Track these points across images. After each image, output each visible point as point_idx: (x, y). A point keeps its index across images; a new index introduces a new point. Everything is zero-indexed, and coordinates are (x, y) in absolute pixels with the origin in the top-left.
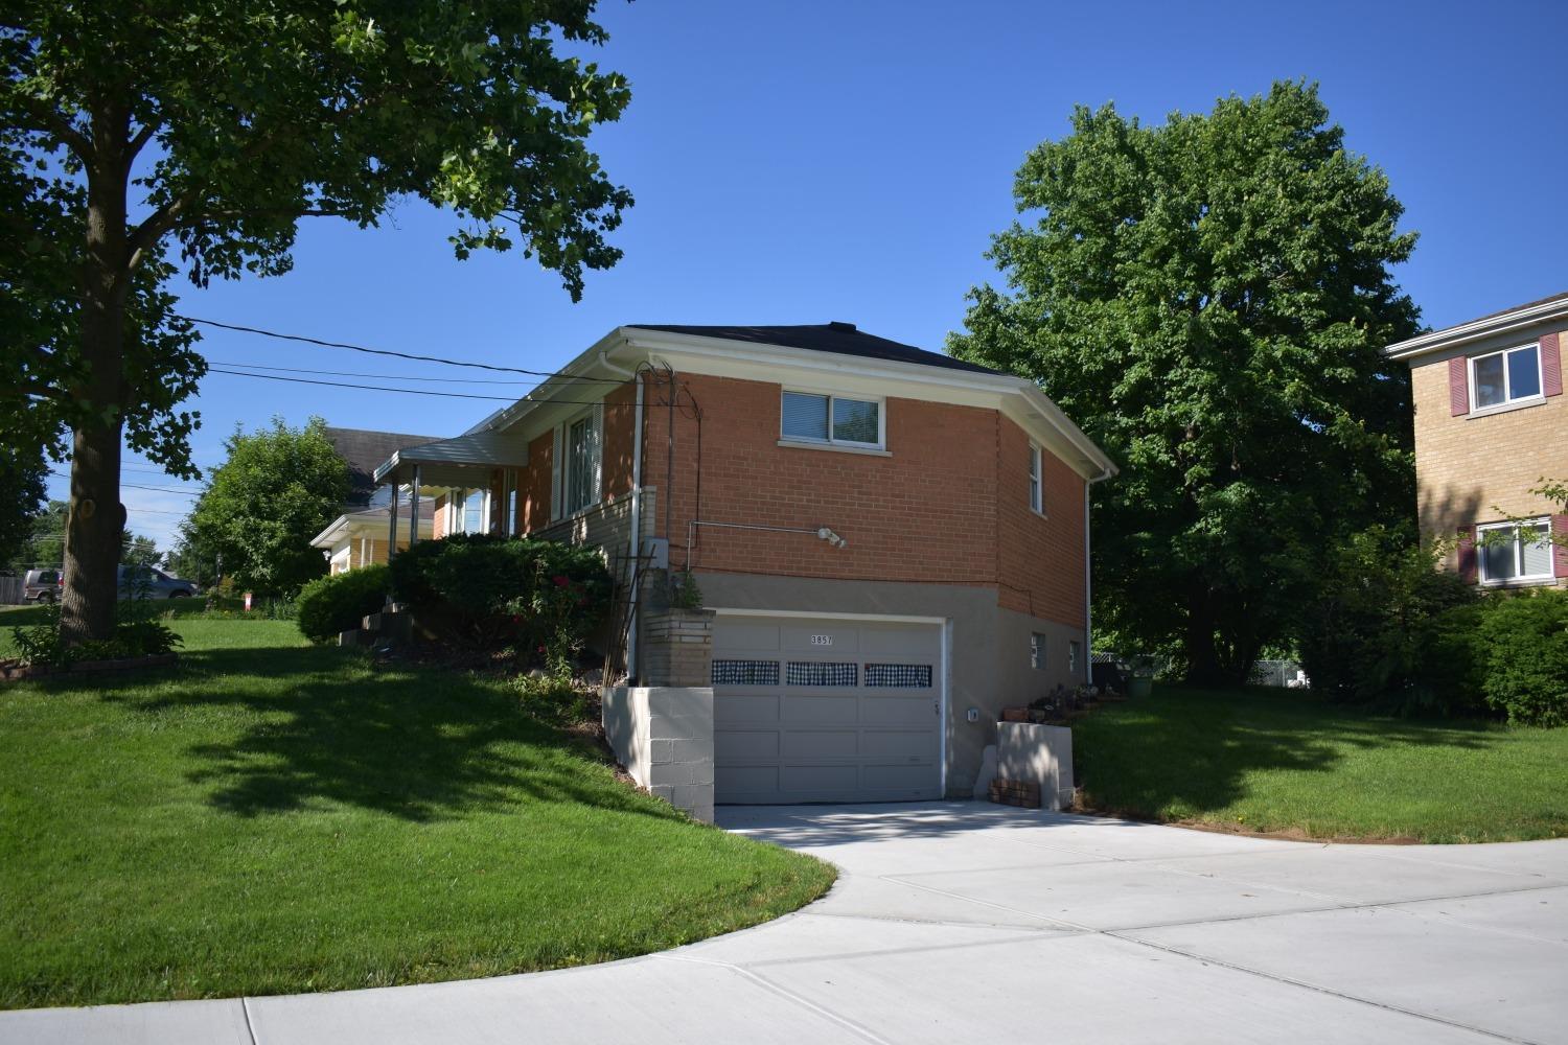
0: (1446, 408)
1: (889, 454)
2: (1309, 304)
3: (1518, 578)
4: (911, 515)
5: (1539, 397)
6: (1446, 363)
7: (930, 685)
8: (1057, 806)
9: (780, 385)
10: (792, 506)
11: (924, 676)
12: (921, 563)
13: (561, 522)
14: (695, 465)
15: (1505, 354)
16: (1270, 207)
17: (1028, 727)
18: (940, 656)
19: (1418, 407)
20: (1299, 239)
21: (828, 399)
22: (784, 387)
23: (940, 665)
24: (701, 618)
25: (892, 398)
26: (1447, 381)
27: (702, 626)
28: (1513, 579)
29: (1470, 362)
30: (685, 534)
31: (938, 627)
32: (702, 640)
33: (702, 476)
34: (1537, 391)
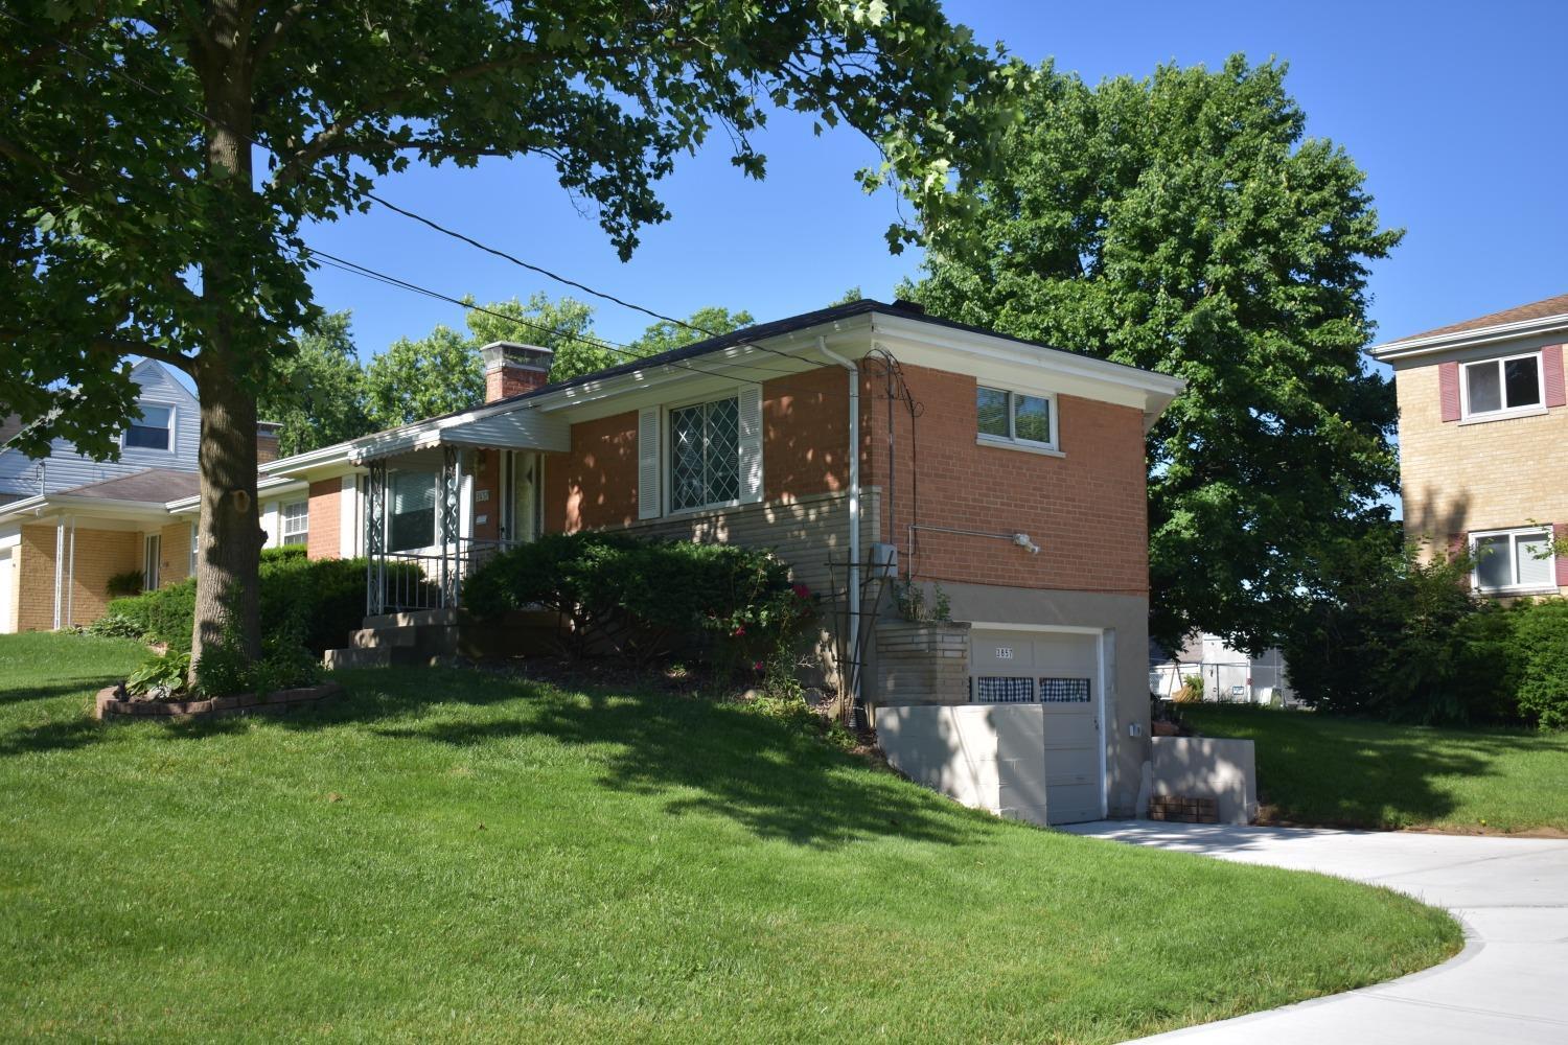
0: (1435, 412)
1: (1062, 455)
2: (1306, 299)
3: (1513, 585)
4: (1081, 520)
5: (1541, 407)
6: (1436, 367)
7: (1089, 700)
8: (1244, 820)
9: (975, 379)
10: (988, 509)
11: (1081, 690)
12: (1090, 571)
13: (658, 521)
14: (911, 464)
15: (1502, 361)
16: (1275, 195)
17: (1201, 743)
18: (1097, 669)
19: (1403, 411)
20: (1304, 231)
21: (1008, 394)
22: (979, 382)
23: (1096, 677)
24: (959, 631)
25: (1063, 395)
26: (1437, 385)
27: (959, 639)
28: (1509, 587)
29: (1462, 368)
30: (905, 538)
31: (1094, 638)
32: (959, 654)
33: (918, 476)
34: (1537, 401)
